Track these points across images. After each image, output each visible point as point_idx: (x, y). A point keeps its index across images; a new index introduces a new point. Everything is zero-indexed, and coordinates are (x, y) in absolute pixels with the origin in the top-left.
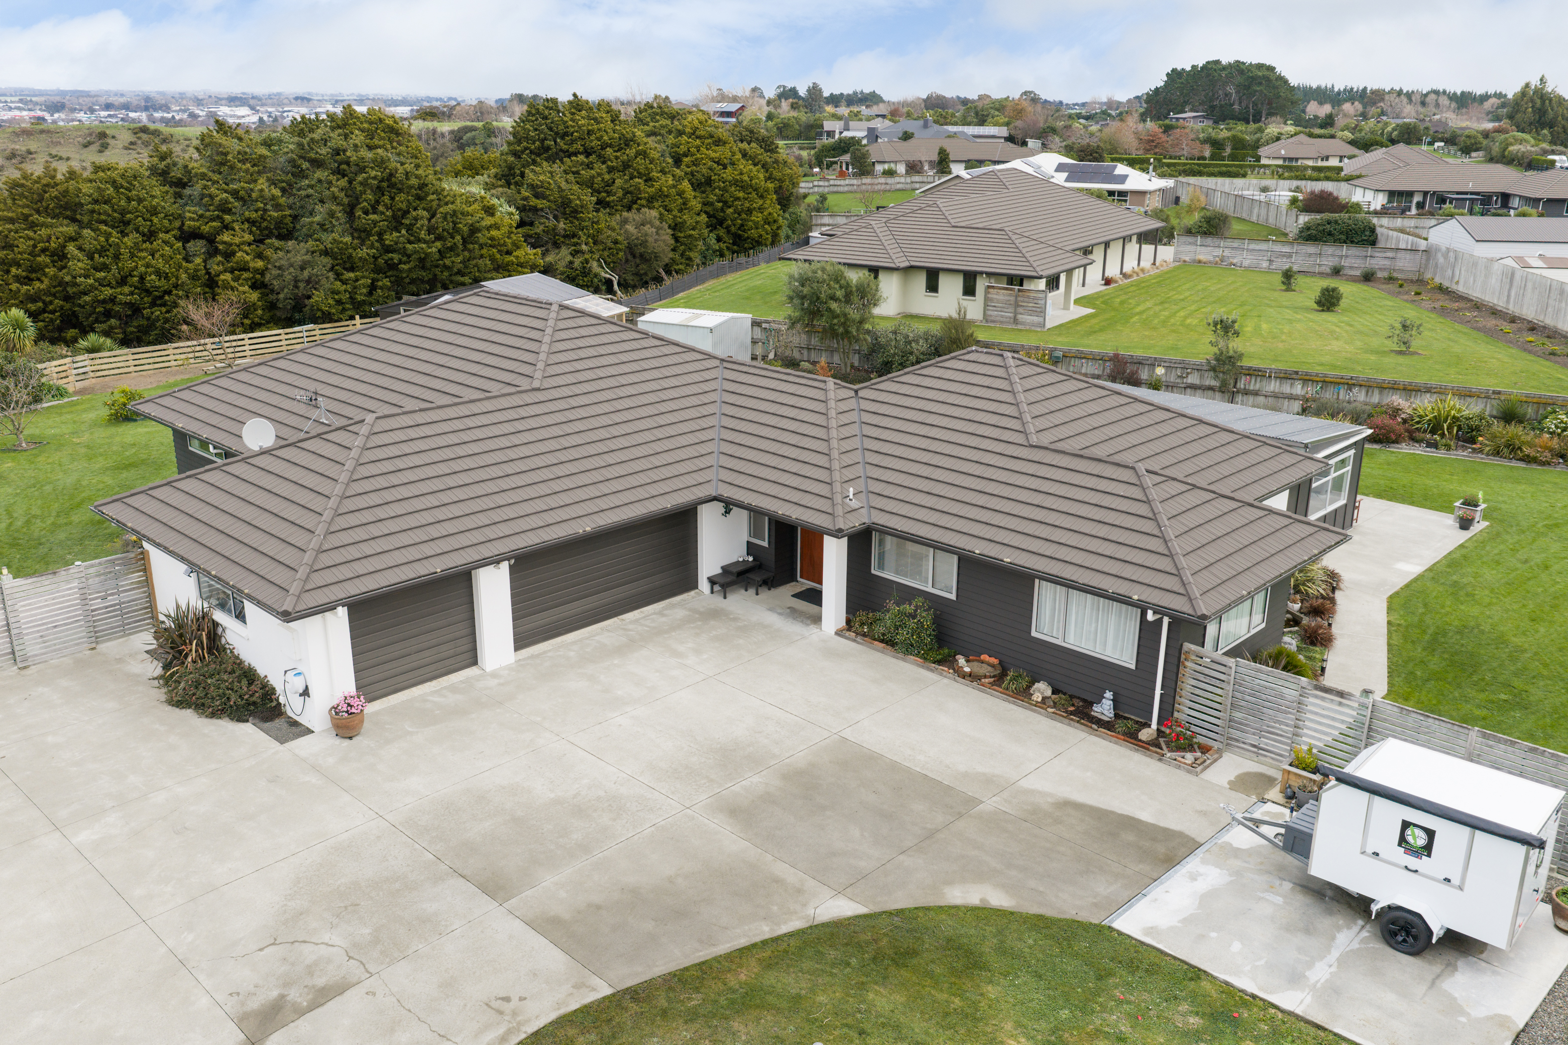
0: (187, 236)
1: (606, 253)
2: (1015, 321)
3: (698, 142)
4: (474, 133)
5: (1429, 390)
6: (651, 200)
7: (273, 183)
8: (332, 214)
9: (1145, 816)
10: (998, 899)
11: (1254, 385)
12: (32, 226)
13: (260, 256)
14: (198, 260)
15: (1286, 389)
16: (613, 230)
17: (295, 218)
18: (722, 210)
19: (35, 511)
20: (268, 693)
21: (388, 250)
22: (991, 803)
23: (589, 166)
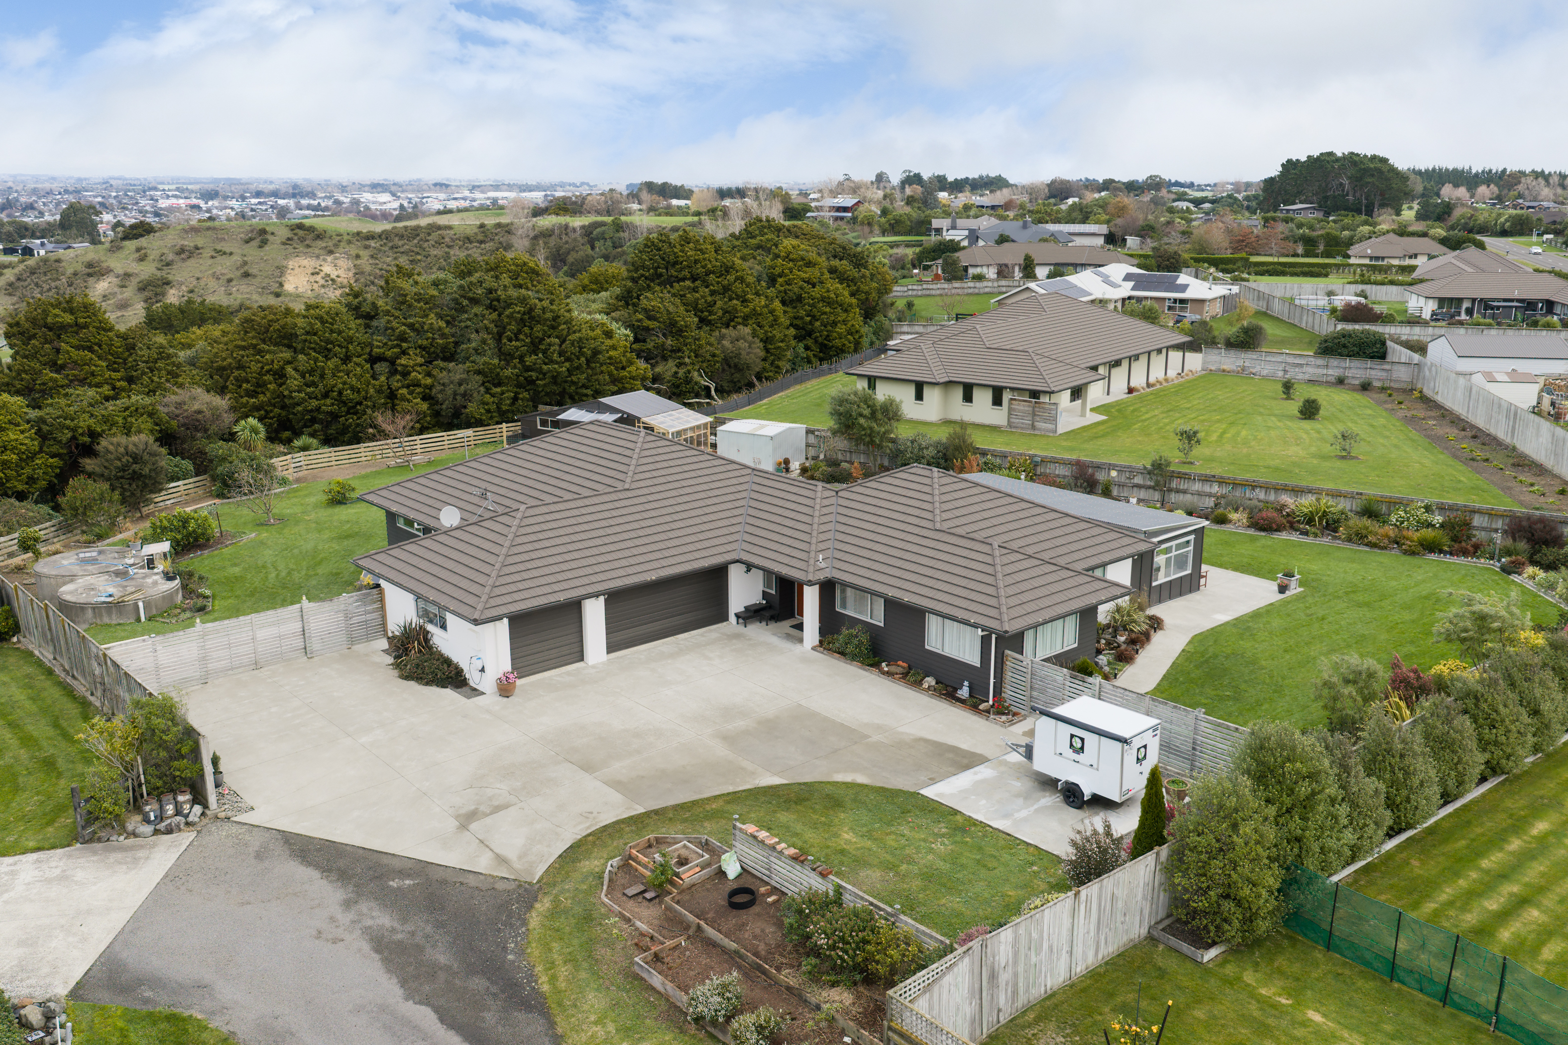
0: (373, 360)
1: (705, 365)
2: (1033, 427)
3: (791, 264)
4: (603, 228)
5: (1310, 491)
6: (746, 318)
7: (440, 317)
8: (484, 342)
9: (964, 746)
10: (861, 779)
11: (1183, 486)
12: (259, 352)
13: (429, 374)
14: (383, 378)
15: (1207, 488)
16: (711, 345)
17: (457, 344)
18: (810, 323)
19: (291, 566)
20: (459, 672)
21: (528, 369)
22: (876, 738)
23: (695, 290)
